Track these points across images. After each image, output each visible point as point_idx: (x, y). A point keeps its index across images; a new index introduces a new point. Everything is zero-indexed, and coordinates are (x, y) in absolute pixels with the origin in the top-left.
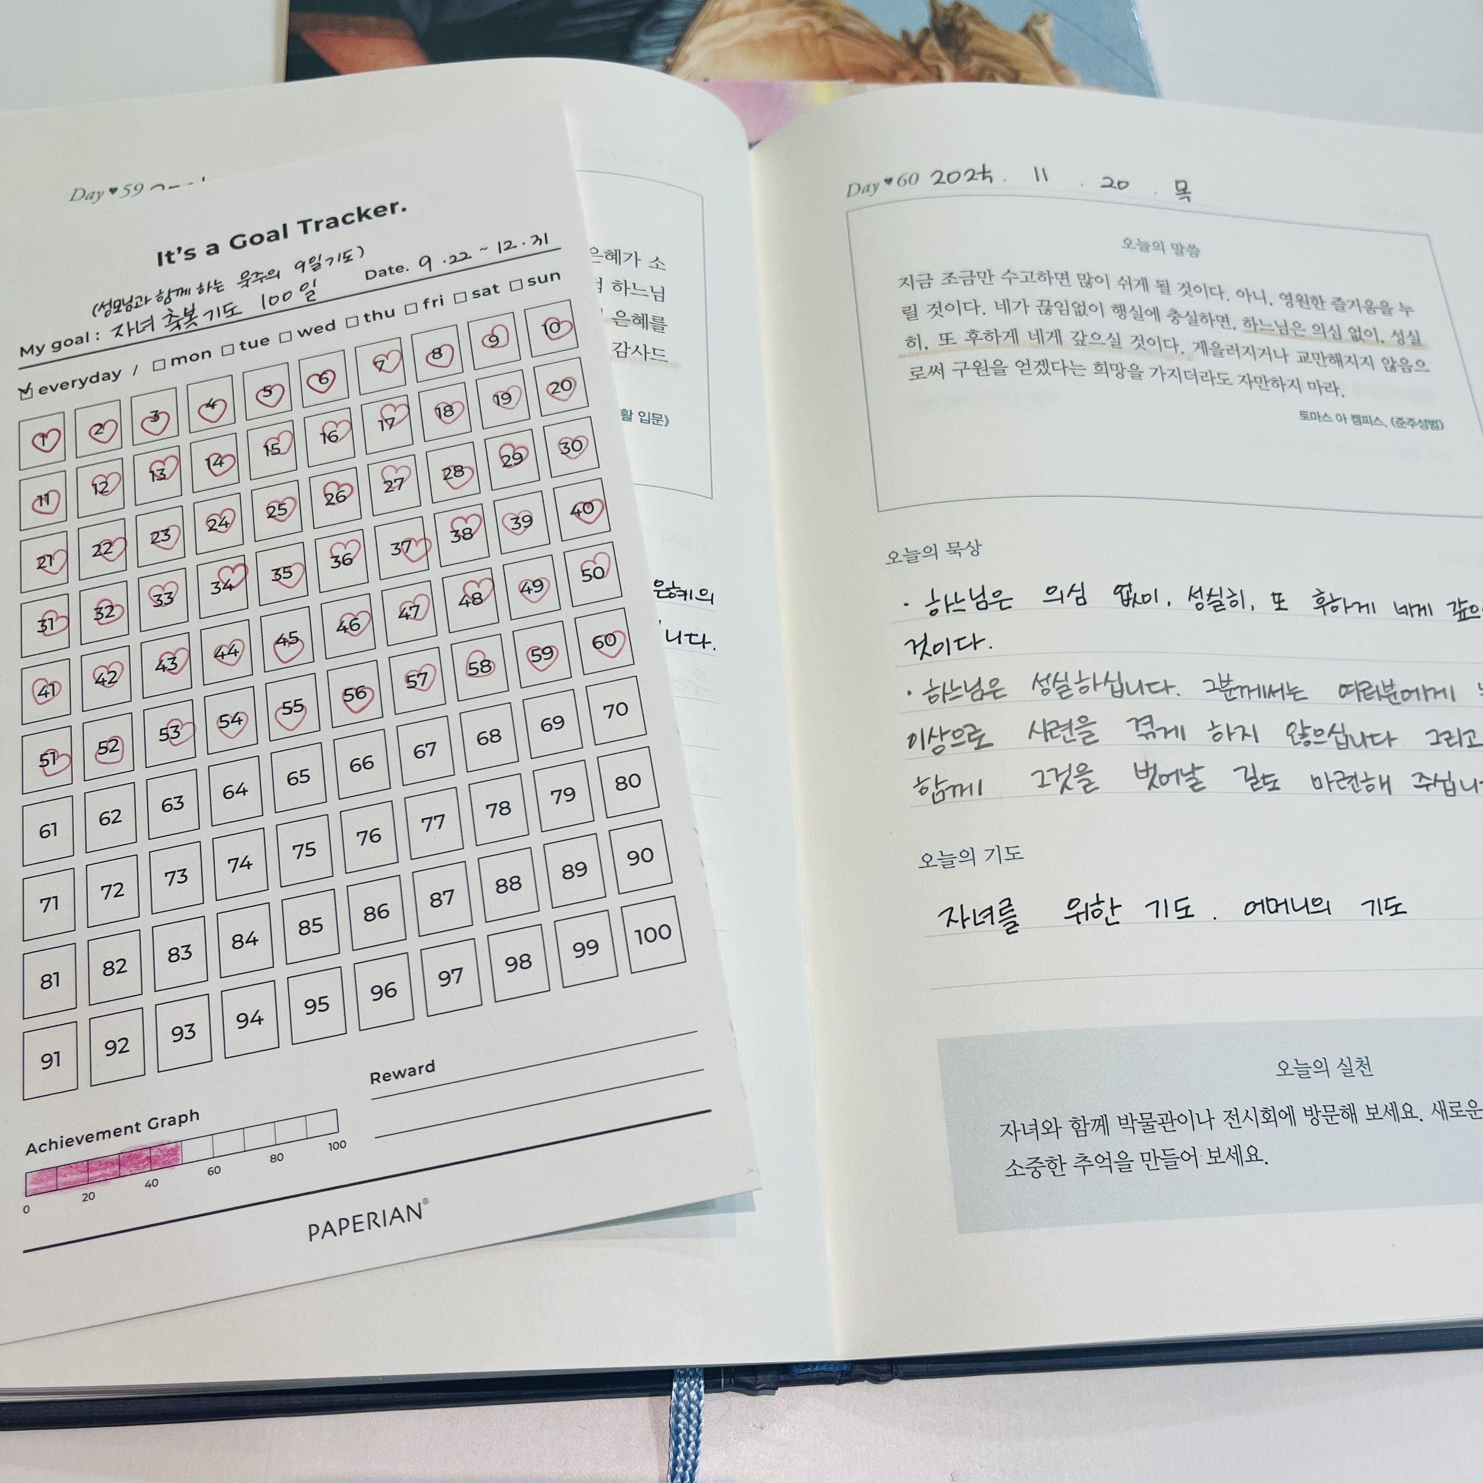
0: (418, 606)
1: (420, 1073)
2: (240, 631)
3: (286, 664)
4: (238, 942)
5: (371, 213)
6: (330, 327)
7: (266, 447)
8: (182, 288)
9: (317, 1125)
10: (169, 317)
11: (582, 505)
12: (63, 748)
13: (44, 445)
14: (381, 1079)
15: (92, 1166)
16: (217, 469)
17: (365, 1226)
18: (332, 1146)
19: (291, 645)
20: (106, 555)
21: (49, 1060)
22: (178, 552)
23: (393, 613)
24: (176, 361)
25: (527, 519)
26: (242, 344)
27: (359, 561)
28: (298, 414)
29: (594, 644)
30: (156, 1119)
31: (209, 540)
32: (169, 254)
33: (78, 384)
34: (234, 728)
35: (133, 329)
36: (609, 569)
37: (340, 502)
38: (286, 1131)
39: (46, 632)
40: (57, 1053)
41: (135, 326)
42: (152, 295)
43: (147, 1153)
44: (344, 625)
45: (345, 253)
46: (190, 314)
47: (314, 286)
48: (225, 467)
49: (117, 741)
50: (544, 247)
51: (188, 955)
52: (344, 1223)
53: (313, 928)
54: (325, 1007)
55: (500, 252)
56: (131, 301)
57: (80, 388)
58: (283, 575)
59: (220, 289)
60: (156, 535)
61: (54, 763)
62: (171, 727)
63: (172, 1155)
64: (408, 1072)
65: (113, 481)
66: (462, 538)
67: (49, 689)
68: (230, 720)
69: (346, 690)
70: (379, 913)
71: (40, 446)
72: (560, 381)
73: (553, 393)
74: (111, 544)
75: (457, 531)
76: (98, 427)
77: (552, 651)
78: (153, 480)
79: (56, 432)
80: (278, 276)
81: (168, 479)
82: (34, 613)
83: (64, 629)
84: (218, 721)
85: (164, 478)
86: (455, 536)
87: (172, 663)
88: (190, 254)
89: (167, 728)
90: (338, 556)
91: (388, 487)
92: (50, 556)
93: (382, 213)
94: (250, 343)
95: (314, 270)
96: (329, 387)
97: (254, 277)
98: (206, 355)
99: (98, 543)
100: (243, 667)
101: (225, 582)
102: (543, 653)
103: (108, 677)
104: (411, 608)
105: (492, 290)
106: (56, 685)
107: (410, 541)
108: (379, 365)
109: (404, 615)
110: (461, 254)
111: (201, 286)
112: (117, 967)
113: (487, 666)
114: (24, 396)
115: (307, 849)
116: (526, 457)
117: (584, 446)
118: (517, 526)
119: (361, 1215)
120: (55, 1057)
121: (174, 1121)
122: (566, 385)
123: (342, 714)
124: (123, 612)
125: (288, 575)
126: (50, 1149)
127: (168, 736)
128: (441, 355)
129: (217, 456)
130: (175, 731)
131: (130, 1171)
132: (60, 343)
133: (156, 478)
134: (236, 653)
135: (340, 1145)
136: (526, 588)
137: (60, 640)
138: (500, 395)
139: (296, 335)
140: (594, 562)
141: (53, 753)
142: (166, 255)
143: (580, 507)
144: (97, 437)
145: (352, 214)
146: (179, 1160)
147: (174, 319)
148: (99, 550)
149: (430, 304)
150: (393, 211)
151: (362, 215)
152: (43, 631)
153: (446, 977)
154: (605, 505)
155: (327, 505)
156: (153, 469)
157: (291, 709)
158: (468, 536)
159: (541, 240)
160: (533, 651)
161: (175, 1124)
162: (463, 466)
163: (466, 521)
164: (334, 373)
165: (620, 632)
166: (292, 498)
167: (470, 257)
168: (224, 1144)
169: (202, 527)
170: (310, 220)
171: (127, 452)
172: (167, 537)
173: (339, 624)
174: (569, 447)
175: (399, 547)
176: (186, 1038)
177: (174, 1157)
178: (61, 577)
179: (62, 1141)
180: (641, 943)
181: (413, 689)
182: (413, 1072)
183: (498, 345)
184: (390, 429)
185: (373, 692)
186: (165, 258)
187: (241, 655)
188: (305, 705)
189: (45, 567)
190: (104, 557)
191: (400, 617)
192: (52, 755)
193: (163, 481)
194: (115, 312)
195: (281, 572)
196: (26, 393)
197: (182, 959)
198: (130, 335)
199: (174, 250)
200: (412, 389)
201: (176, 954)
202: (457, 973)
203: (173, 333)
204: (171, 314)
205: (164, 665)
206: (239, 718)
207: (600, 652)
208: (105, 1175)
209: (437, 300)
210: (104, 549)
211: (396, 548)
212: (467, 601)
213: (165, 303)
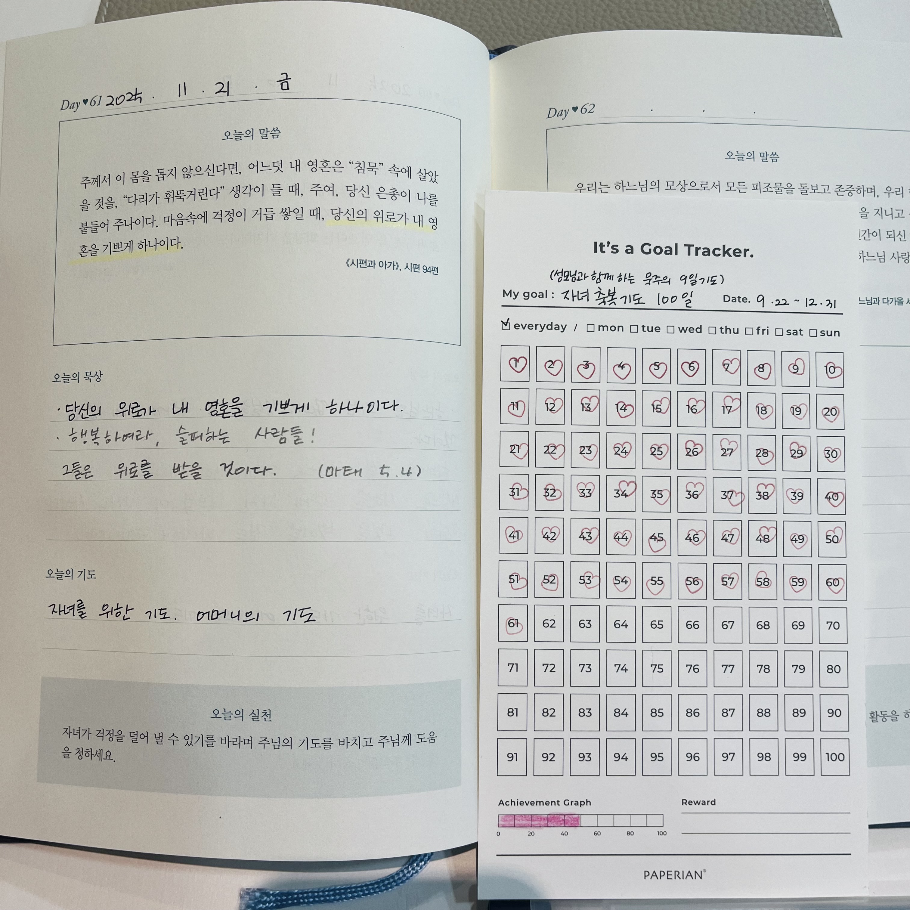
0: (733, 535)
1: (708, 804)
2: (629, 525)
3: (656, 553)
4: (617, 713)
5: (731, 252)
6: (699, 330)
7: (653, 405)
8: (608, 274)
9: (652, 821)
10: (599, 293)
11: (832, 494)
12: (523, 574)
13: (516, 367)
14: (687, 803)
15: (534, 818)
16: (622, 412)
17: (673, 877)
18: (659, 833)
19: (659, 542)
20: (551, 454)
21: (512, 757)
22: (595, 463)
23: (718, 535)
24: (601, 328)
25: (800, 495)
26: (643, 327)
27: (702, 497)
28: (674, 388)
29: (827, 583)
30: (568, 800)
31: (615, 461)
32: (602, 245)
33: (539, 328)
34: (622, 585)
35: (576, 296)
36: (841, 538)
37: (694, 455)
38: (637, 821)
39: (514, 496)
40: (516, 754)
41: (577, 295)
42: (589, 274)
43: (562, 817)
44: (690, 536)
45: (712, 277)
46: (612, 294)
47: (691, 297)
48: (627, 412)
49: (554, 577)
50: (833, 310)
51: (589, 714)
52: (662, 873)
53: (658, 714)
54: (661, 759)
55: (806, 306)
56: (575, 274)
57: (540, 331)
58: (658, 495)
59: (632, 281)
60: (583, 448)
61: (517, 582)
62: (586, 576)
63: (576, 821)
64: (701, 802)
65: (558, 403)
66: (762, 497)
67: (516, 534)
68: (621, 581)
69: (688, 578)
70: (694, 713)
71: (514, 366)
72: (830, 408)
73: (826, 415)
74: (555, 448)
75: (760, 492)
76: (551, 363)
77: (803, 582)
78: (583, 411)
79: (524, 359)
80: (669, 282)
81: (592, 411)
82: (508, 482)
83: (526, 497)
84: (613, 579)
85: (589, 411)
86: (759, 495)
87: (589, 536)
88: (615, 250)
89: (584, 576)
90: (690, 491)
91: (723, 453)
92: (518, 446)
93: (739, 255)
94: (648, 327)
95: (692, 284)
96: (695, 374)
97: (654, 279)
98: (621, 328)
99: (547, 445)
100: (630, 549)
101: (623, 491)
102: (799, 581)
103: (551, 535)
104: (729, 535)
105: (799, 332)
106: (519, 532)
107: (733, 492)
108: (726, 366)
109: (724, 539)
110: (783, 300)
111: (620, 276)
112: (550, 712)
113: (767, 581)
114: (505, 327)
115: (658, 667)
116: (805, 454)
117: (838, 456)
118: (794, 498)
119: (671, 871)
120: (515, 756)
121: (578, 803)
122: (834, 412)
123: (684, 593)
124: (561, 495)
125: (660, 496)
126: (511, 805)
127: (584, 581)
128: (763, 370)
129: (624, 404)
130: (589, 579)
131: (554, 825)
132: (528, 293)
133: (584, 409)
134: (626, 539)
135: (663, 833)
136: (794, 539)
137: (522, 504)
138: (795, 407)
139: (677, 330)
140: (834, 531)
142: (599, 246)
143: (831, 495)
144: (549, 369)
145: (719, 250)
146: (579, 824)
147: (602, 296)
148: (548, 450)
149: (761, 331)
150: (745, 256)
151: (726, 252)
152: (513, 495)
153: (726, 756)
154: (845, 498)
155: (686, 455)
156: (583, 403)
157: (656, 582)
159: (831, 305)
160: (793, 579)
162: (768, 450)
163: (766, 487)
164: (698, 364)
165: (842, 579)
167: (788, 304)
168: (603, 821)
169: (611, 452)
170: (693, 245)
171: (568, 386)
172: (589, 452)
173: (687, 536)
174: (830, 454)
175: (726, 494)
176: (586, 760)
177: (577, 822)
178: (524, 462)
179: (518, 802)
180: (828, 760)
181: (725, 586)
182: (704, 803)
183: (797, 373)
184: (728, 413)
185: (703, 582)
186: (599, 247)
187: (629, 541)
188: (664, 581)
189: (515, 453)
190: (551, 455)
191: (722, 539)
192: (516, 577)
193: (589, 412)
194: (564, 280)
195: (656, 493)
196: (506, 325)
197: (586, 716)
198: (573, 300)
199: (605, 243)
200: (744, 389)
201: (583, 712)
202: (732, 755)
203: (600, 306)
204: (600, 292)
205: (584, 536)
206: (626, 580)
207: (830, 588)
208: (540, 824)
209: (765, 330)
210: (551, 449)
211: (724, 495)
212: (761, 538)
213: (597, 283)
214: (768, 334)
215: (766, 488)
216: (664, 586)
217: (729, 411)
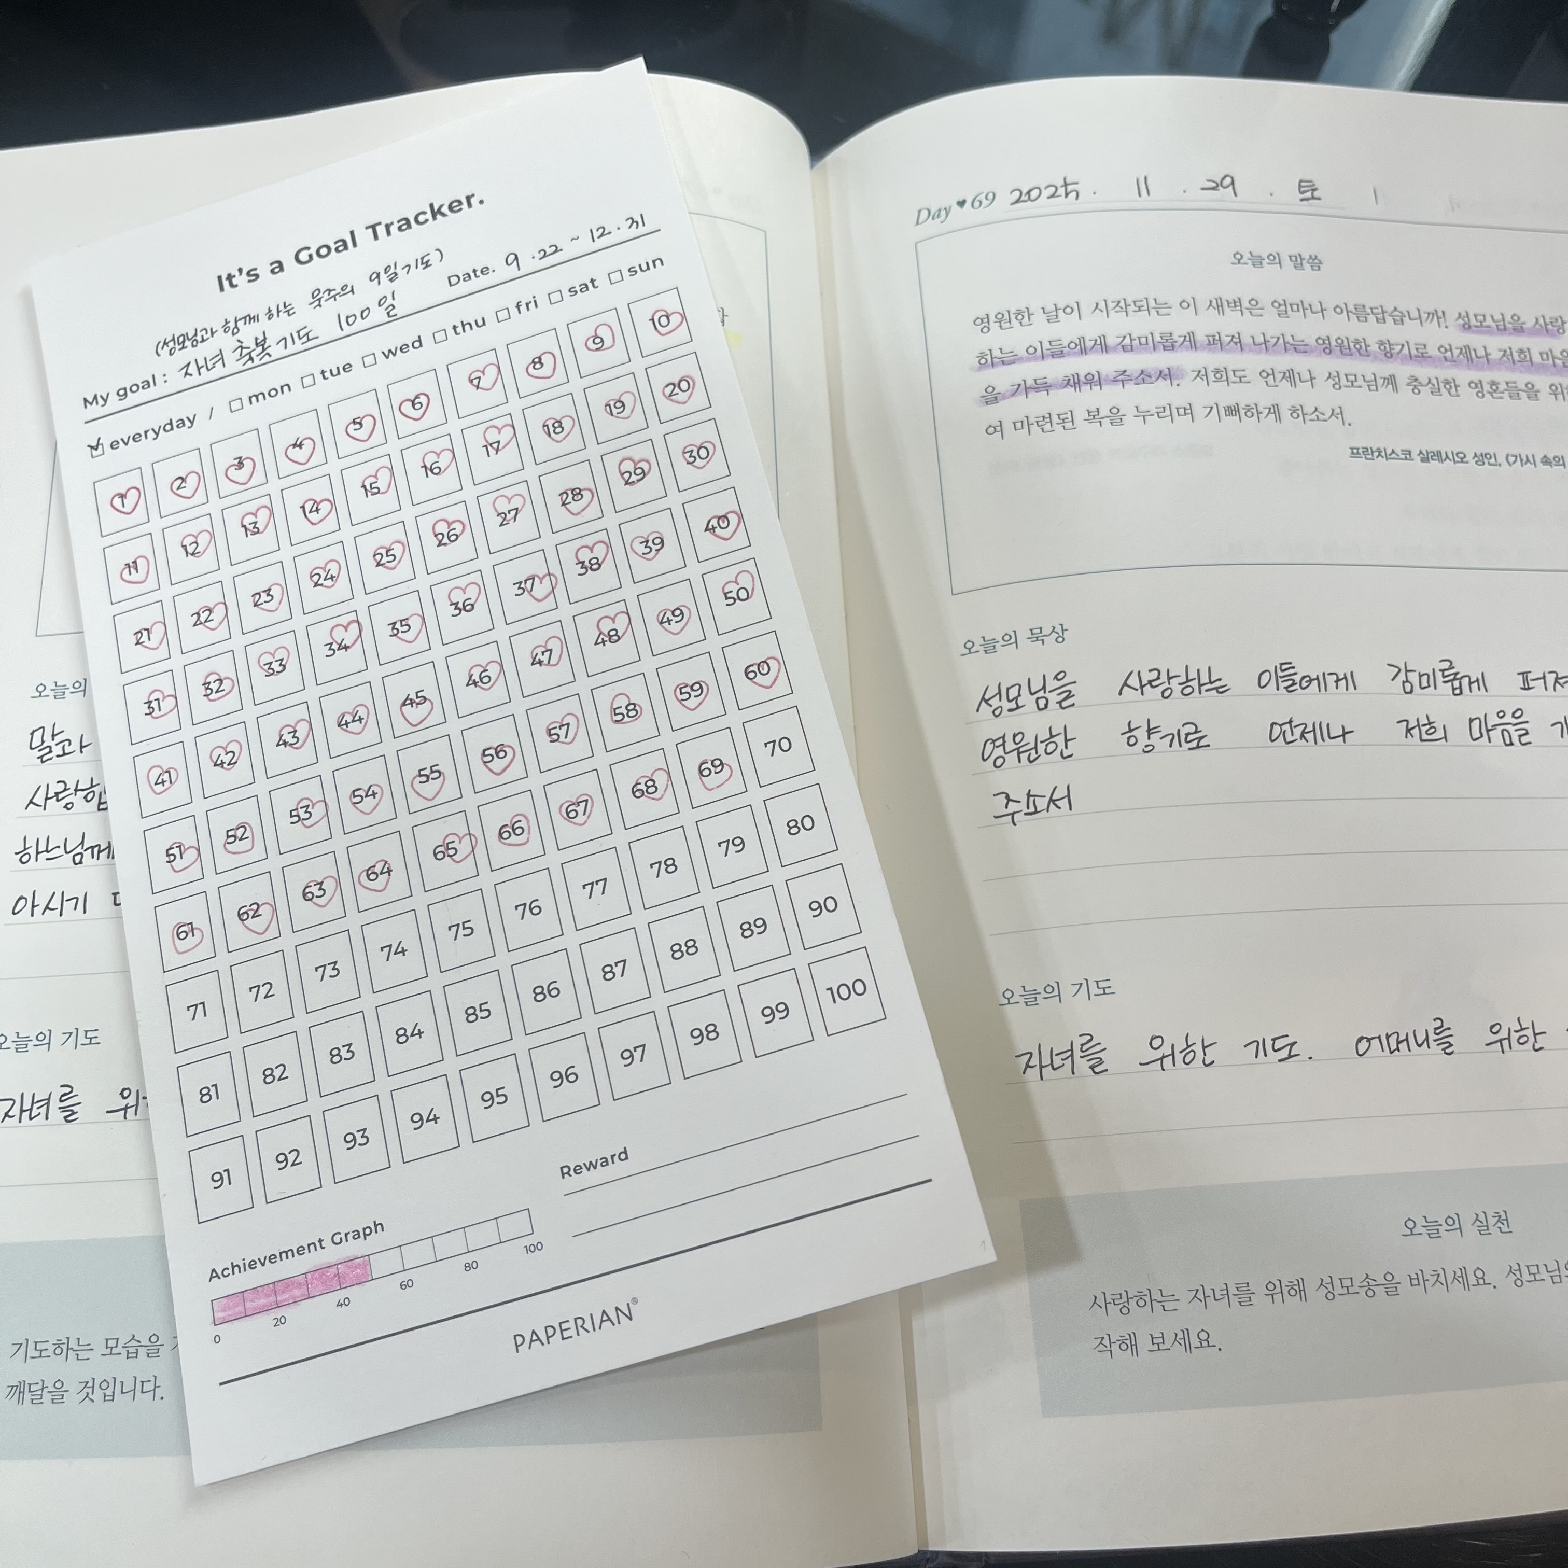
0: (551, 650)
1: (613, 1162)
2: (362, 694)
3: (418, 728)
4: (402, 1036)
5: (445, 209)
6: (417, 344)
7: (364, 487)
8: (249, 315)
9: (509, 1227)
10: (240, 349)
11: (716, 519)
12: (189, 841)
13: (123, 506)
14: (572, 1172)
15: (279, 1288)
16: (313, 517)
17: (573, 1332)
18: (528, 1249)
19: (419, 706)
20: (206, 624)
21: (220, 1178)
22: (283, 613)
23: (525, 660)
24: (254, 399)
25: (658, 541)
26: (323, 372)
27: (481, 605)
28: (393, 447)
29: (747, 674)
30: (339, 1233)
31: (316, 597)
32: (230, 277)
33: (151, 434)
34: (369, 802)
35: (202, 367)
36: (753, 590)
37: (452, 541)
38: (477, 1237)
39: (154, 714)
40: (227, 1170)
41: (203, 363)
42: (218, 325)
43: (333, 1270)
44: (473, 678)
45: (422, 258)
46: (261, 343)
47: (394, 299)
48: (322, 513)
49: (245, 827)
50: (642, 230)
51: (350, 1055)
52: (550, 1331)
53: (480, 1014)
54: (502, 1099)
55: (594, 240)
56: (196, 335)
57: (154, 439)
58: (401, 629)
59: (291, 312)
61: (182, 858)
62: (301, 808)
63: (361, 1271)
64: (599, 1162)
65: (203, 539)
66: (589, 570)
67: (166, 777)
68: (364, 795)
69: (484, 751)
70: (549, 992)
71: (120, 507)
72: (676, 382)
73: (671, 395)
74: (210, 611)
75: (583, 563)
76: (180, 481)
77: (701, 687)
78: (247, 535)
79: (134, 491)
80: (352, 291)
81: (262, 532)
82: (138, 695)
83: (173, 709)
84: (351, 797)
85: (258, 532)
86: (582, 568)
87: (294, 737)
88: (253, 275)
89: (297, 809)
90: (458, 603)
91: (501, 520)
92: (147, 630)
93: (458, 208)
94: (331, 371)
95: (391, 280)
96: (424, 413)
97: (326, 296)
98: (286, 388)
99: (196, 611)
100: (370, 735)
101: (339, 642)
102: (693, 690)
103: (227, 759)
104: (543, 653)
105: (590, 285)
106: (172, 771)
107: (533, 579)
108: (476, 382)
109: (537, 662)
110: (550, 247)
111: (270, 311)
112: (277, 1073)
113: (633, 710)
114: (95, 453)
115: (463, 928)
116: (649, 471)
117: (711, 453)
118: (648, 550)
119: (568, 1321)
120: (225, 1175)
121: (359, 1234)
122: (684, 385)
123: (484, 778)
124: (234, 685)
125: (407, 628)
126: (233, 1274)
127: (299, 818)
128: (542, 365)
129: (313, 502)
130: (306, 812)
131: (319, 1291)
132: (125, 389)
133: (249, 533)
134: (360, 720)
135: (536, 1247)
136: (665, 619)
137: (170, 722)
138: (612, 403)
139: (380, 357)
140: (736, 582)
141: (179, 847)
142: (227, 279)
143: (714, 522)
144: (179, 492)
145: (424, 213)
146: (368, 1275)
147: (245, 352)
148: (198, 619)
149: (523, 308)
150: (470, 205)
151: (436, 213)
152: (150, 714)
153: (628, 1056)
154: (741, 518)
155: (438, 546)
156: (245, 523)
157: (427, 776)
158: (595, 567)
159: (637, 223)
160: (681, 689)
161: (359, 1237)
162: (581, 488)
163: (591, 549)
164: (427, 396)
165: (774, 658)
166: (399, 542)
167: (561, 250)
168: (414, 1256)
169: (307, 584)
170: (379, 224)
171: (214, 506)
172: (270, 598)
173: (468, 679)
175: (523, 585)
176: (360, 1145)
177: (364, 1272)
178: (162, 652)
179: (244, 1264)
180: (835, 1002)
181: (556, 743)
182: (605, 1162)
183: (604, 347)
184: (497, 453)
185: (513, 749)
186: (226, 282)
187: (367, 722)
188: (442, 770)
189: (143, 642)
190: (205, 626)
191: (533, 664)
192: (178, 849)
193: (257, 535)
194: (180, 350)
195: (398, 626)
196: (96, 449)
197: (345, 1059)
198: (200, 374)
199: (235, 272)
200: (515, 406)
201: (338, 1055)
202: (640, 1050)
203: (246, 366)
204: (241, 346)
205: (284, 741)
206: (373, 791)
207: (754, 683)
208: (294, 1297)
209: (530, 302)
210: (203, 617)
211: (519, 588)
212: (603, 639)
213: (233, 334)
214: (536, 306)
215: (592, 552)
216: (444, 780)
217: (497, 450)
